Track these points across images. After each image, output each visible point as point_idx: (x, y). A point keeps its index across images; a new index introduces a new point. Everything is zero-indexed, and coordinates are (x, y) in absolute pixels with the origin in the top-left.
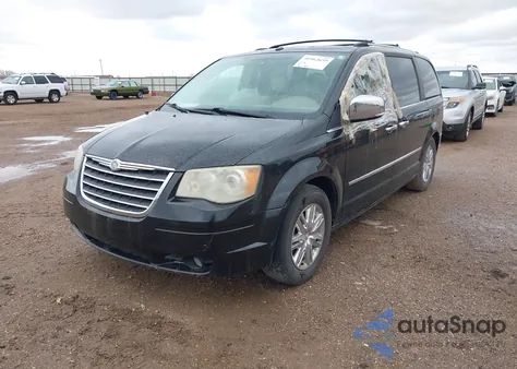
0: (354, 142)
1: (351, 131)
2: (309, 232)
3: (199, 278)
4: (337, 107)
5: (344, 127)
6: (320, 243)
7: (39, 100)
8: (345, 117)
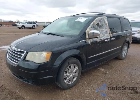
0: (90, 45)
1: (89, 42)
2: (72, 72)
3: (31, 85)
4: (85, 34)
5: (87, 40)
6: (77, 76)
7: (30, 28)
8: (87, 37)
